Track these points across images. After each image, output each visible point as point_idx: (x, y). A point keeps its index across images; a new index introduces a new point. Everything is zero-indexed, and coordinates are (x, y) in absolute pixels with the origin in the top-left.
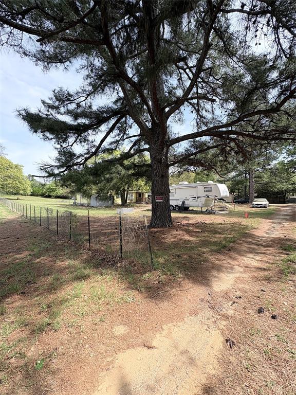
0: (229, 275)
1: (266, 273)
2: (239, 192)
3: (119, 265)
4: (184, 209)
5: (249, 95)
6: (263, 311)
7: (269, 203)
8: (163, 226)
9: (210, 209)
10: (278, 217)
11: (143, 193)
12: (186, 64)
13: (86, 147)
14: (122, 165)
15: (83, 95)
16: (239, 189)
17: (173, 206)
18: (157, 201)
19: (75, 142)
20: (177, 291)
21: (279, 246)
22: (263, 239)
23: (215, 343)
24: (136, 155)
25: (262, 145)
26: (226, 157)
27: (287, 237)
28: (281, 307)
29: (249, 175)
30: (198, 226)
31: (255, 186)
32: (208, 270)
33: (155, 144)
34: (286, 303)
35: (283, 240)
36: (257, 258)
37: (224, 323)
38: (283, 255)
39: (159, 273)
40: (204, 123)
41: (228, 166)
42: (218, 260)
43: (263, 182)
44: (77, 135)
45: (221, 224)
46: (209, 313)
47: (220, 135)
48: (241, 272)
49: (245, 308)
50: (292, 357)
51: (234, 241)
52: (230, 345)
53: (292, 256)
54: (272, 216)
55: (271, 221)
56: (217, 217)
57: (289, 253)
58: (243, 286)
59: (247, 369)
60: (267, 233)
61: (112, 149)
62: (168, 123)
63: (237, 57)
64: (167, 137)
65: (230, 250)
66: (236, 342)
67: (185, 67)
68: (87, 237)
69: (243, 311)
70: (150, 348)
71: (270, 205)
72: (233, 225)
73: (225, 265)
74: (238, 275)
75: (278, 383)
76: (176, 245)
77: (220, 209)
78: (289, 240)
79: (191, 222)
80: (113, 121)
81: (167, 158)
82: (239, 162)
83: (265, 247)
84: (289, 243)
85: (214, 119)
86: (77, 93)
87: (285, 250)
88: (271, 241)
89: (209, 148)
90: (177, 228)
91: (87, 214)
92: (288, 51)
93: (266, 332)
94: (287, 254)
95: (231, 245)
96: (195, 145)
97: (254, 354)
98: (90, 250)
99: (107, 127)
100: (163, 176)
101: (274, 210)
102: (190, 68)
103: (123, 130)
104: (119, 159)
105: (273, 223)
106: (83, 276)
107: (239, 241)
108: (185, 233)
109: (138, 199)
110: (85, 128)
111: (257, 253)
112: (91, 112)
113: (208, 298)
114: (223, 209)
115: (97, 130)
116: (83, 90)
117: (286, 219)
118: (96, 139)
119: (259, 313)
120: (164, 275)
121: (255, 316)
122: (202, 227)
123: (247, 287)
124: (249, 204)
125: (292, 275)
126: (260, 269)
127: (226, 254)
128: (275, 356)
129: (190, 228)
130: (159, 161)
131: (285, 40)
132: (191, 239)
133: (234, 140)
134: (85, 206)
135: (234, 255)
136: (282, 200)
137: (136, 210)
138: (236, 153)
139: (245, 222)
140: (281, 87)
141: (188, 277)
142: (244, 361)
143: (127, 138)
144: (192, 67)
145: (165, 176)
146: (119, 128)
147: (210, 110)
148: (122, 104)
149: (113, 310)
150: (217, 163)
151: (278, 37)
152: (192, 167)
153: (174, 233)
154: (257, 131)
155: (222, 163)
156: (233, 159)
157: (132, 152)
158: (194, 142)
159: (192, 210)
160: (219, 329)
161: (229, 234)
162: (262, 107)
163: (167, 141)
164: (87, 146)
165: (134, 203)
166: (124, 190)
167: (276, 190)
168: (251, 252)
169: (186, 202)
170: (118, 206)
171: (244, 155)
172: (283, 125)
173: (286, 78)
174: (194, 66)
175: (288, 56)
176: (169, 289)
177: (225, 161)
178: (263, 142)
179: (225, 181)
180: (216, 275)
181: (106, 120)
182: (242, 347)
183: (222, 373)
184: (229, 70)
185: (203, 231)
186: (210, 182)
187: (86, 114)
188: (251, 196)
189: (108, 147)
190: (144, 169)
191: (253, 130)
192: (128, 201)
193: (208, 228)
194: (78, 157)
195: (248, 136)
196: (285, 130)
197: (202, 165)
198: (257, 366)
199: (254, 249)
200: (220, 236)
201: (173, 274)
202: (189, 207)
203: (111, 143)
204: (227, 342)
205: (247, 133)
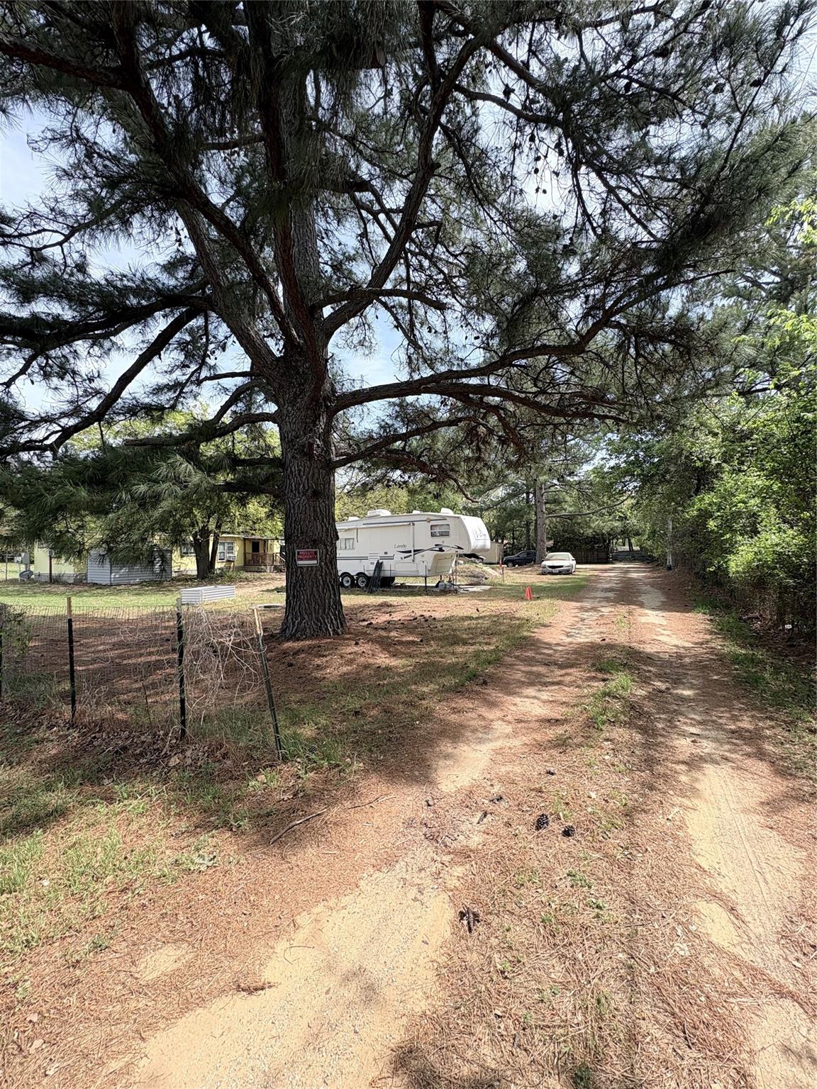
0: (478, 747)
1: (560, 730)
2: (514, 538)
3: (174, 761)
4: (380, 582)
5: (523, 306)
6: (547, 823)
7: (577, 563)
8: (319, 632)
9: (446, 581)
10: (594, 594)
11: (265, 541)
12: (379, 199)
13: (68, 392)
14: (192, 456)
15: (54, 226)
16: (513, 530)
17: (351, 577)
18: (300, 562)
19: (23, 372)
20: (345, 810)
21: (591, 662)
22: (560, 648)
23: (433, 929)
24: (236, 428)
25: (556, 426)
26: (479, 449)
27: (607, 640)
28: (584, 804)
29: (535, 494)
30: (416, 627)
31: (547, 522)
32: (430, 741)
33: (293, 403)
34: (593, 795)
35: (600, 647)
36: (545, 696)
37: (459, 871)
38: (596, 684)
39: (296, 767)
40: (425, 361)
41: (486, 473)
42: (455, 711)
43: (563, 513)
44: (27, 352)
45: (471, 618)
46: (424, 853)
47: (462, 393)
48: (508, 736)
49: (508, 824)
50: (598, 916)
51: (497, 661)
52: (469, 923)
53: (614, 684)
54: (581, 593)
55: (578, 604)
56: (461, 600)
57: (608, 676)
58: (509, 768)
59: (503, 972)
60: (568, 635)
61: (161, 408)
62: (331, 348)
63: (497, 209)
64: (327, 386)
65: (485, 683)
66: (481, 914)
67: (376, 207)
68: (67, 686)
69: (503, 831)
70: (252, 991)
71: (578, 566)
72: (496, 619)
73: (472, 723)
74: (498, 744)
75: (565, 986)
76: (351, 683)
77: (469, 580)
78: (611, 647)
79: (396, 617)
80: (159, 323)
81: (327, 443)
82: (510, 465)
83: (561, 667)
84: (610, 654)
85: (447, 351)
86: (32, 215)
87: (600, 670)
88: (575, 652)
89: (437, 425)
90: (358, 637)
91: (64, 612)
92: (601, 221)
93: (549, 871)
94: (604, 680)
95: (490, 670)
96: (403, 413)
97: (520, 933)
98: (72, 725)
99: (141, 338)
100: (316, 494)
101: (587, 579)
102: (388, 213)
103: (197, 352)
104: (183, 439)
105: (582, 609)
106: (42, 814)
107: (508, 659)
108: (377, 648)
109: (249, 557)
110: (64, 333)
111: (545, 684)
112: (82, 285)
113: (425, 814)
114: (477, 580)
115: (107, 344)
116: (52, 210)
117: (607, 600)
118: (104, 372)
119: (538, 828)
120: (313, 769)
121: (530, 837)
122: (424, 628)
123: (518, 769)
124: (536, 567)
125: (610, 727)
126: (549, 721)
127: (477, 693)
128: (563, 924)
129: (393, 634)
130: (307, 452)
131: (592, 195)
132: (393, 662)
133: (495, 409)
134: (65, 584)
135: (494, 694)
136: (603, 555)
137: (241, 592)
138: (502, 441)
139: (525, 609)
140: (587, 297)
141: (376, 766)
142: (496, 956)
143: (206, 379)
144: (391, 210)
145: (323, 494)
146: (183, 346)
147: (440, 329)
148: (192, 275)
149: (144, 905)
150: (458, 464)
151: (578, 186)
152: (399, 472)
153: (349, 650)
154: (543, 392)
155: (471, 464)
156: (494, 454)
157: (227, 419)
158: (400, 405)
159: (402, 586)
160: (446, 889)
161: (486, 644)
162: (551, 338)
163: (327, 398)
164: (73, 390)
165: (239, 569)
166: (205, 532)
167: (589, 532)
168: (532, 684)
169: (387, 565)
170: (185, 580)
171: (520, 450)
172: (595, 384)
173: (597, 280)
174: (397, 211)
175: (599, 231)
176: (322, 809)
177: (479, 459)
178: (557, 420)
179: (482, 510)
180: (450, 750)
181: (139, 316)
182: (495, 921)
183: (445, 1001)
184: (481, 238)
185: (425, 640)
186: (446, 512)
187: (65, 289)
188: (539, 547)
189: (147, 400)
190: (264, 471)
191: (534, 389)
192: (218, 565)
193: (439, 632)
194: (34, 424)
195: (525, 402)
196: (598, 397)
197: (423, 468)
198: (525, 960)
199: (539, 675)
200: (464, 649)
201: (338, 765)
202: (393, 579)
203: (158, 390)
204: (462, 919)
205: (523, 395)
